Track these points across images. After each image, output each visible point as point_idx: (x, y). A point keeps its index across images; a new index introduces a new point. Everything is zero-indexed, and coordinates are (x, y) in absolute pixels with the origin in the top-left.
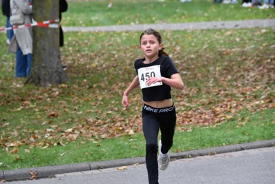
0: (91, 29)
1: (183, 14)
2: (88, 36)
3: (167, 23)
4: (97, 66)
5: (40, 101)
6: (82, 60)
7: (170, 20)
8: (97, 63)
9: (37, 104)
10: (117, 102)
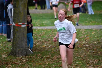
0: (43, 28)
1: (91, 21)
2: (41, 31)
3: (82, 25)
4: (45, 47)
5: (16, 65)
6: (38, 43)
7: (83, 24)
8: (45, 45)
9: (14, 66)
10: (56, 66)
